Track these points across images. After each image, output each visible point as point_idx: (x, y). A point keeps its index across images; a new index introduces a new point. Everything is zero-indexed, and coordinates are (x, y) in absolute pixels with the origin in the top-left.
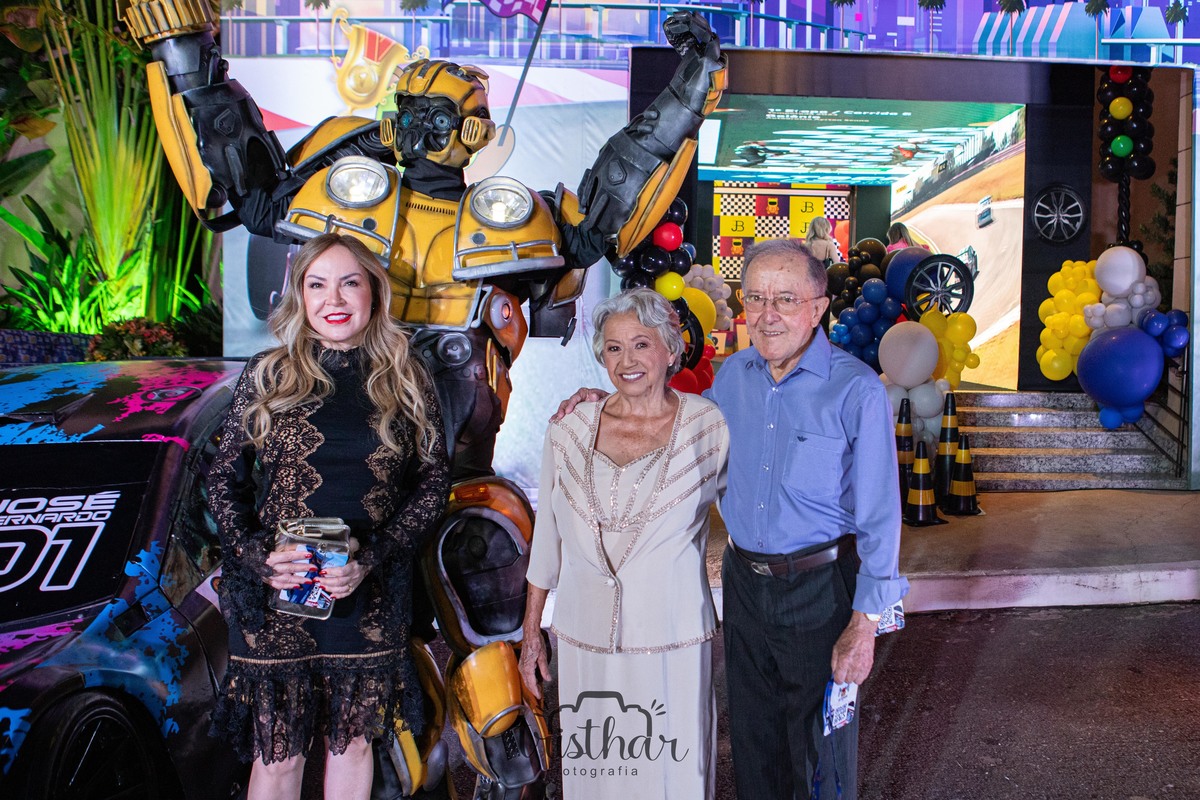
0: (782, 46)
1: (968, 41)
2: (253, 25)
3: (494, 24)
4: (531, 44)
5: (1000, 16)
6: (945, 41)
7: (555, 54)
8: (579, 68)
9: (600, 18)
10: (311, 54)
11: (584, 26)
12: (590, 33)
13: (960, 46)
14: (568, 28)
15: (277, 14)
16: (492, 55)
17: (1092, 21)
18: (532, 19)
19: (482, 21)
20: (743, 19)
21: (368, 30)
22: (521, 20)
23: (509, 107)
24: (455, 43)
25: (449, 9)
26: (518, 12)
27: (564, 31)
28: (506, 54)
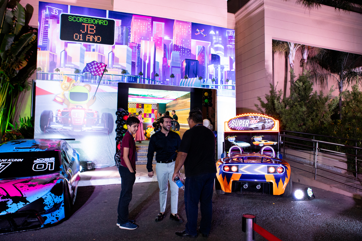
0: (146, 83)
1: (179, 84)
2: (44, 74)
3: (93, 77)
4: (99, 81)
5: (184, 79)
6: (174, 83)
7: (104, 83)
8: (109, 86)
9: (113, 77)
10: (55, 80)
11: (110, 78)
12: (111, 79)
13: (177, 84)
14: (107, 78)
15: (49, 72)
16: (92, 82)
17: (200, 81)
18: (100, 76)
19: (90, 76)
20: (139, 78)
21: (68, 76)
22: (98, 76)
23: (95, 92)
24: (85, 80)
25: (84, 73)
26: (97, 75)
27: (106, 79)
28: (95, 83)
